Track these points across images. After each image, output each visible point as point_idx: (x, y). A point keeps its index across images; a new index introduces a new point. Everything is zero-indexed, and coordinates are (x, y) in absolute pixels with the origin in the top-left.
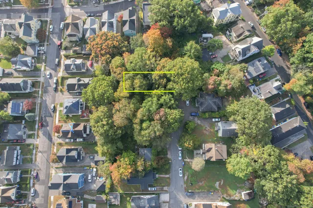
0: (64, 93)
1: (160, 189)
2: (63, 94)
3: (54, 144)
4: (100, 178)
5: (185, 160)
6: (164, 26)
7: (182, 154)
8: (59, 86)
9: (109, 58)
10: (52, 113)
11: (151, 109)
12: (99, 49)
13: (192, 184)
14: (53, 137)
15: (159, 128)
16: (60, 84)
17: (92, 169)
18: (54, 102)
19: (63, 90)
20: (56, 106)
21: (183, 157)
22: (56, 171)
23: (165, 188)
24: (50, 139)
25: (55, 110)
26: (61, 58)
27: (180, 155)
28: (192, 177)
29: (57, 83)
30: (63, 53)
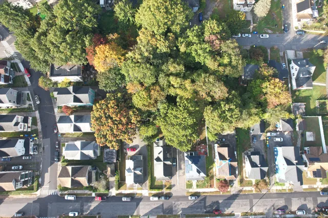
0: (172, 184)
1: (282, 60)
2: (174, 185)
3: (240, 191)
4: (277, 128)
5: (251, 31)
6: (91, 40)
7: (245, 33)
8: (162, 193)
9: (133, 112)
10: (200, 198)
11: (208, 50)
12: (120, 126)
13: (276, 25)
14: (232, 193)
15: (230, 41)
16: (160, 191)
17: (268, 137)
18: (184, 198)
19: (167, 186)
20: (190, 194)
21: (249, 32)
22: (273, 185)
23: (281, 54)
24: (234, 197)
25: (196, 195)
26: (121, 194)
27: (247, 35)
28: (269, 24)
29: (159, 196)
30: (113, 192)
